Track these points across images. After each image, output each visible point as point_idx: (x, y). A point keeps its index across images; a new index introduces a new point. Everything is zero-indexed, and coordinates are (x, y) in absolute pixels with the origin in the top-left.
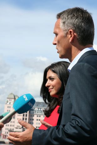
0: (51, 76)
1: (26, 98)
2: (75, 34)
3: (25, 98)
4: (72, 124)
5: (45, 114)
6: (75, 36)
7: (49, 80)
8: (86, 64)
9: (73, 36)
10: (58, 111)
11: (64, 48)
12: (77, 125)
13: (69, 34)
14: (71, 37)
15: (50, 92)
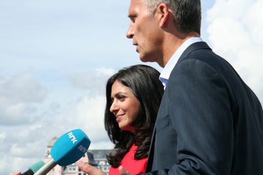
0: (120, 93)
1: (74, 137)
2: (170, 10)
3: (72, 138)
4: (182, 168)
5: (111, 163)
6: (169, 13)
7: (115, 99)
8: (198, 61)
9: (166, 14)
10: (134, 156)
11: (150, 38)
12: (193, 168)
13: (159, 13)
14: (163, 17)
15: (120, 121)
